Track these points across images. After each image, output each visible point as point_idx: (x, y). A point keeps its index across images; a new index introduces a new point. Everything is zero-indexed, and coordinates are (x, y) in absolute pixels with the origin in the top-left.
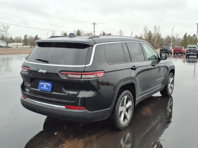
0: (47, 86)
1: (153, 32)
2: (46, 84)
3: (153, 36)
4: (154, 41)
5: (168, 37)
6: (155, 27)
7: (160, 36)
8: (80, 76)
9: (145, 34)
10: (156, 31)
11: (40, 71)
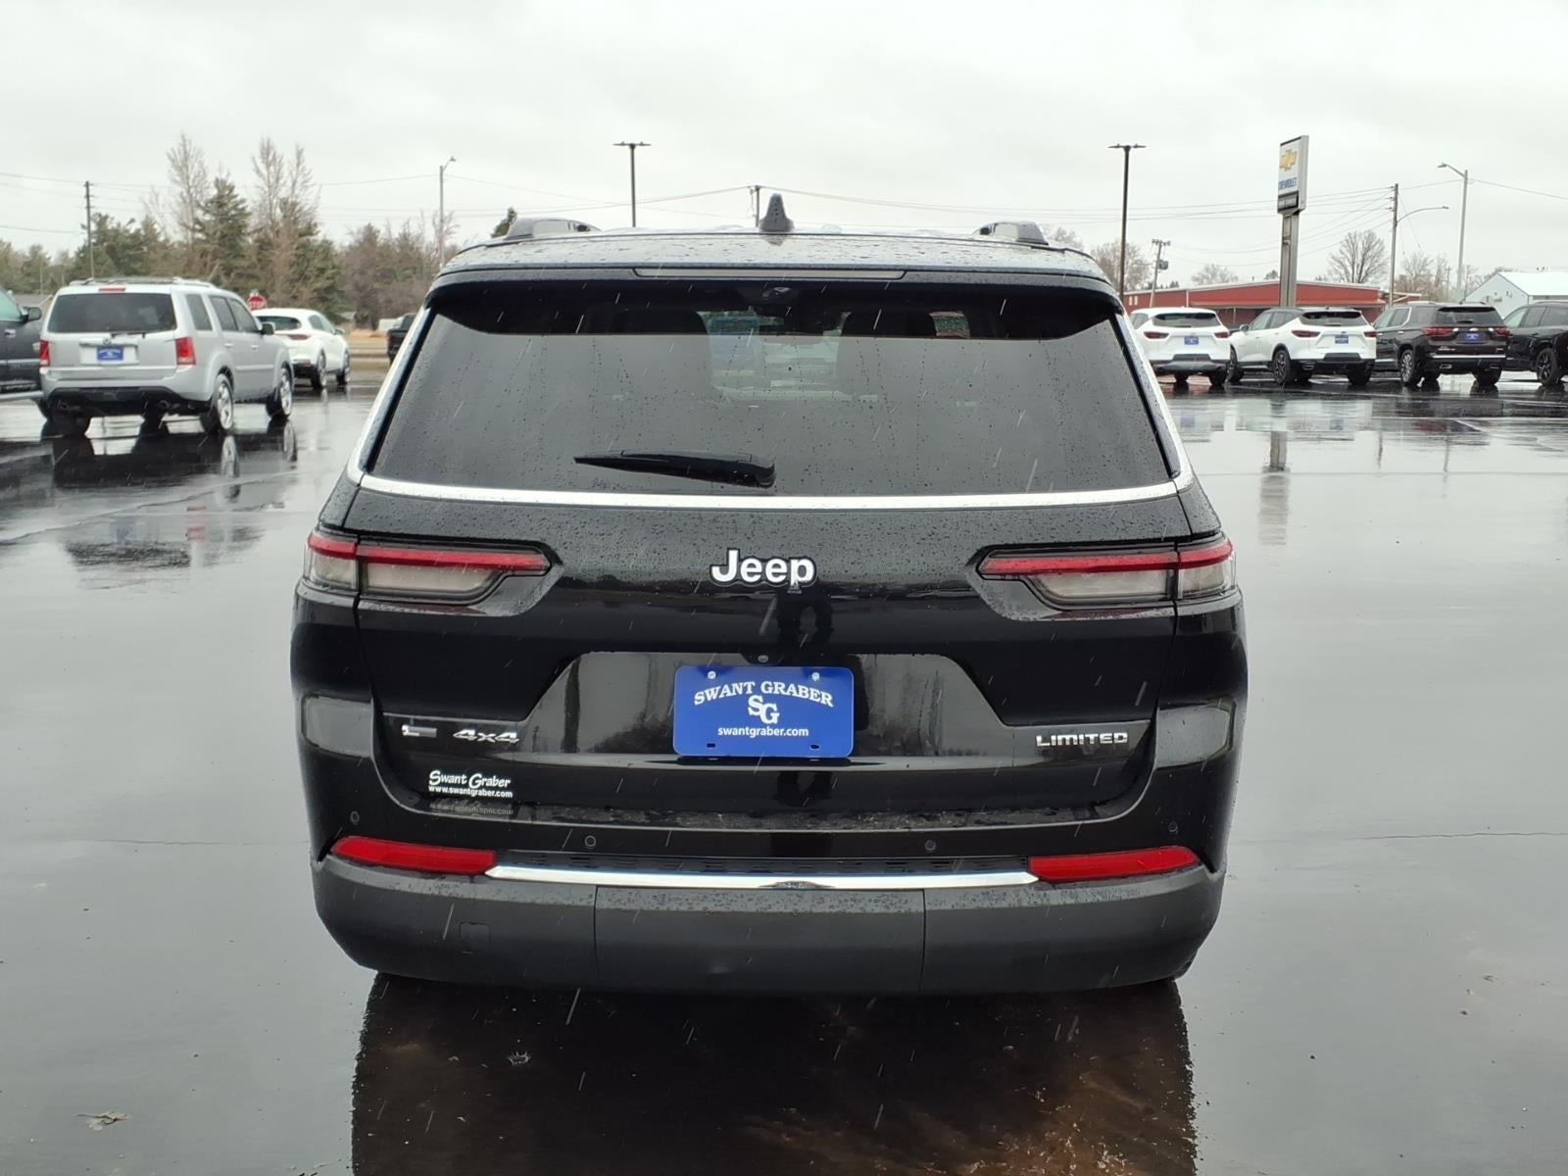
0: (791, 711)
1: (249, 191)
2: (779, 688)
3: (253, 222)
4: (263, 263)
5: (370, 234)
6: (267, 152)
7: (310, 230)
8: (1152, 583)
9: (190, 202)
10: (273, 187)
11: (736, 569)
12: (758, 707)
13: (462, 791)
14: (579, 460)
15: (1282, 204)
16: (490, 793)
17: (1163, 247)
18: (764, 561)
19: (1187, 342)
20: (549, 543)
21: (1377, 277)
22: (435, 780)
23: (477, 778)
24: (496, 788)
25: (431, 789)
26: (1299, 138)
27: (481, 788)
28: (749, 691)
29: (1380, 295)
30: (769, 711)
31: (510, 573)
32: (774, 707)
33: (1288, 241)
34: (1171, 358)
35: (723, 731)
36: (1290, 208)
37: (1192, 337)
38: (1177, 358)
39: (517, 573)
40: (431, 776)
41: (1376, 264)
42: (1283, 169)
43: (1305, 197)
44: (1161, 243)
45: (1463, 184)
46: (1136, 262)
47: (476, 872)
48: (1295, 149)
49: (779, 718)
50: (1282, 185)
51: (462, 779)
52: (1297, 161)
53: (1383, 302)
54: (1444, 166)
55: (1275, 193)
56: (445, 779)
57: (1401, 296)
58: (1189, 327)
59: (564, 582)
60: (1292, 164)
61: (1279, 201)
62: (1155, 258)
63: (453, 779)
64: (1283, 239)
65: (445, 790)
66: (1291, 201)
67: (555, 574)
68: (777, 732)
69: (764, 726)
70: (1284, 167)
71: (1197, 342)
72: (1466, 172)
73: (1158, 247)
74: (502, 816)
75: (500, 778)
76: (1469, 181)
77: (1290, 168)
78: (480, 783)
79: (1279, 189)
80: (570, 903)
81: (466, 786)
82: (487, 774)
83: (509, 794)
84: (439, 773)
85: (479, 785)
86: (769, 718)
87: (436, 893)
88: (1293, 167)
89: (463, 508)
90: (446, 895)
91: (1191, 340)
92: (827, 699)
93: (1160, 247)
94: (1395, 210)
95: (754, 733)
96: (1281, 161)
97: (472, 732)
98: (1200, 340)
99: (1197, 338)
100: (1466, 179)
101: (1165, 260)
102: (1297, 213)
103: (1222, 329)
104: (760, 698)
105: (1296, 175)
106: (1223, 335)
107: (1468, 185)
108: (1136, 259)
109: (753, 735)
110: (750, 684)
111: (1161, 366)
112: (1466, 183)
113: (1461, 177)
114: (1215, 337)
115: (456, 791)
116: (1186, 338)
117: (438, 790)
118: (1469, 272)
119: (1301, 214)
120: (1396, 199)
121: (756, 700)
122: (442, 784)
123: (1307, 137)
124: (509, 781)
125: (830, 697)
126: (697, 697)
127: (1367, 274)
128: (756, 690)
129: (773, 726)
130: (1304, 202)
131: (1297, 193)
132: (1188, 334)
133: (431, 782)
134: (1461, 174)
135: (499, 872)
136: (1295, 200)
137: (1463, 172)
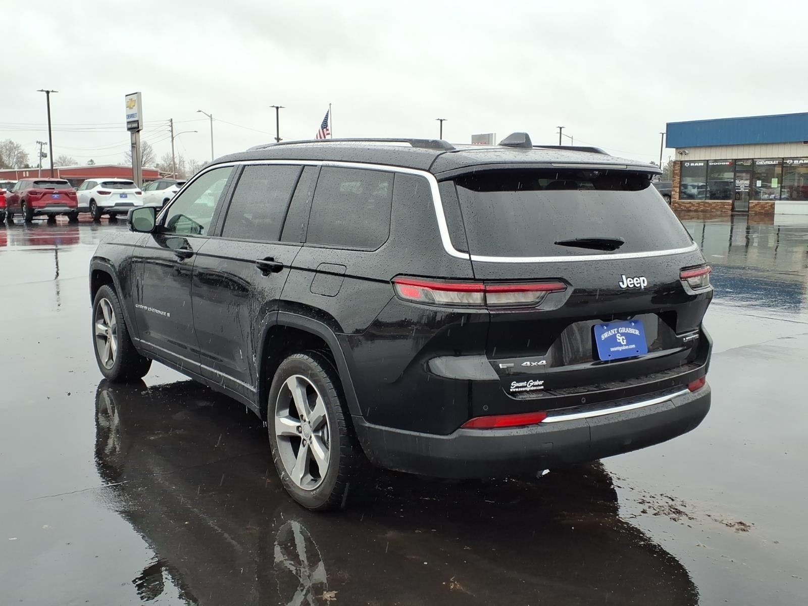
0: (629, 338)
2: (623, 330)
11: (626, 283)
12: (620, 339)
13: (524, 389)
14: (556, 243)
15: (130, 126)
16: (535, 388)
17: (43, 146)
18: (633, 279)
19: (121, 197)
20: (565, 277)
21: (150, 165)
22: (513, 386)
23: (531, 382)
24: (539, 385)
25: (511, 390)
26: (136, 93)
27: (531, 387)
28: (616, 333)
29: (159, 173)
30: (623, 339)
31: (550, 292)
32: (624, 337)
33: (135, 145)
34: (114, 205)
35: (612, 349)
36: (134, 128)
37: (123, 194)
38: (117, 205)
39: (553, 291)
40: (512, 385)
41: (149, 158)
42: (128, 109)
43: (142, 122)
44: (42, 143)
45: (210, 121)
46: (20, 153)
47: (538, 422)
48: (134, 99)
49: (627, 342)
50: (128, 116)
51: (524, 384)
52: (136, 105)
53: (162, 177)
54: (200, 111)
55: (125, 121)
56: (518, 385)
57: (170, 174)
58: (121, 189)
59: (575, 291)
60: (134, 106)
61: (127, 125)
62: (39, 151)
63: (521, 384)
64: (132, 144)
65: (517, 390)
66: (135, 125)
67: (570, 291)
68: (627, 347)
69: (622, 345)
70: (129, 107)
71: (126, 197)
72: (211, 115)
73: (40, 145)
74: (540, 396)
75: (539, 381)
76: (213, 120)
77: (132, 108)
78: (532, 384)
79: (127, 119)
80: (581, 426)
81: (526, 386)
82: (535, 380)
83: (542, 387)
84: (515, 382)
85: (530, 385)
86: (624, 342)
87: (530, 433)
88: (134, 107)
89: (526, 266)
90: (534, 433)
91: (124, 195)
92: (637, 332)
93: (42, 145)
94: (172, 131)
95: (620, 349)
96: (127, 105)
97: (528, 363)
98: (128, 196)
99: (126, 194)
100: (211, 119)
101: (45, 152)
102: (138, 131)
103: (138, 190)
104: (619, 335)
105: (136, 112)
106: (139, 193)
107: (213, 122)
108: (19, 151)
109: (620, 350)
110: (616, 329)
111: (108, 209)
112: (211, 121)
113: (208, 117)
114: (135, 194)
115: (521, 389)
116: (121, 194)
117: (514, 390)
118: (194, 163)
119: (140, 132)
120: (172, 126)
121: (619, 336)
122: (517, 387)
123: (140, 93)
124: (543, 382)
125: (638, 332)
126: (602, 337)
127: (144, 163)
128: (618, 332)
129: (625, 345)
130: (142, 126)
131: (138, 121)
132: (121, 193)
133: (511, 387)
134: (208, 115)
135: (548, 420)
136: (137, 124)
137: (210, 115)
